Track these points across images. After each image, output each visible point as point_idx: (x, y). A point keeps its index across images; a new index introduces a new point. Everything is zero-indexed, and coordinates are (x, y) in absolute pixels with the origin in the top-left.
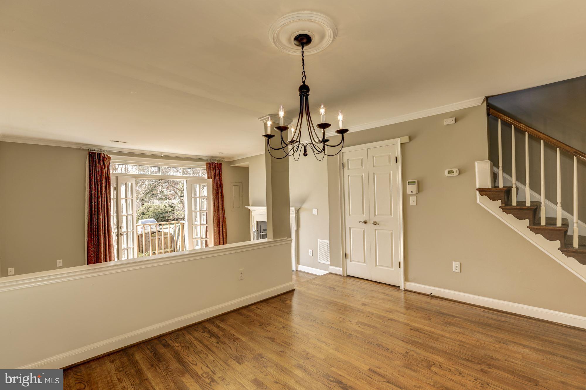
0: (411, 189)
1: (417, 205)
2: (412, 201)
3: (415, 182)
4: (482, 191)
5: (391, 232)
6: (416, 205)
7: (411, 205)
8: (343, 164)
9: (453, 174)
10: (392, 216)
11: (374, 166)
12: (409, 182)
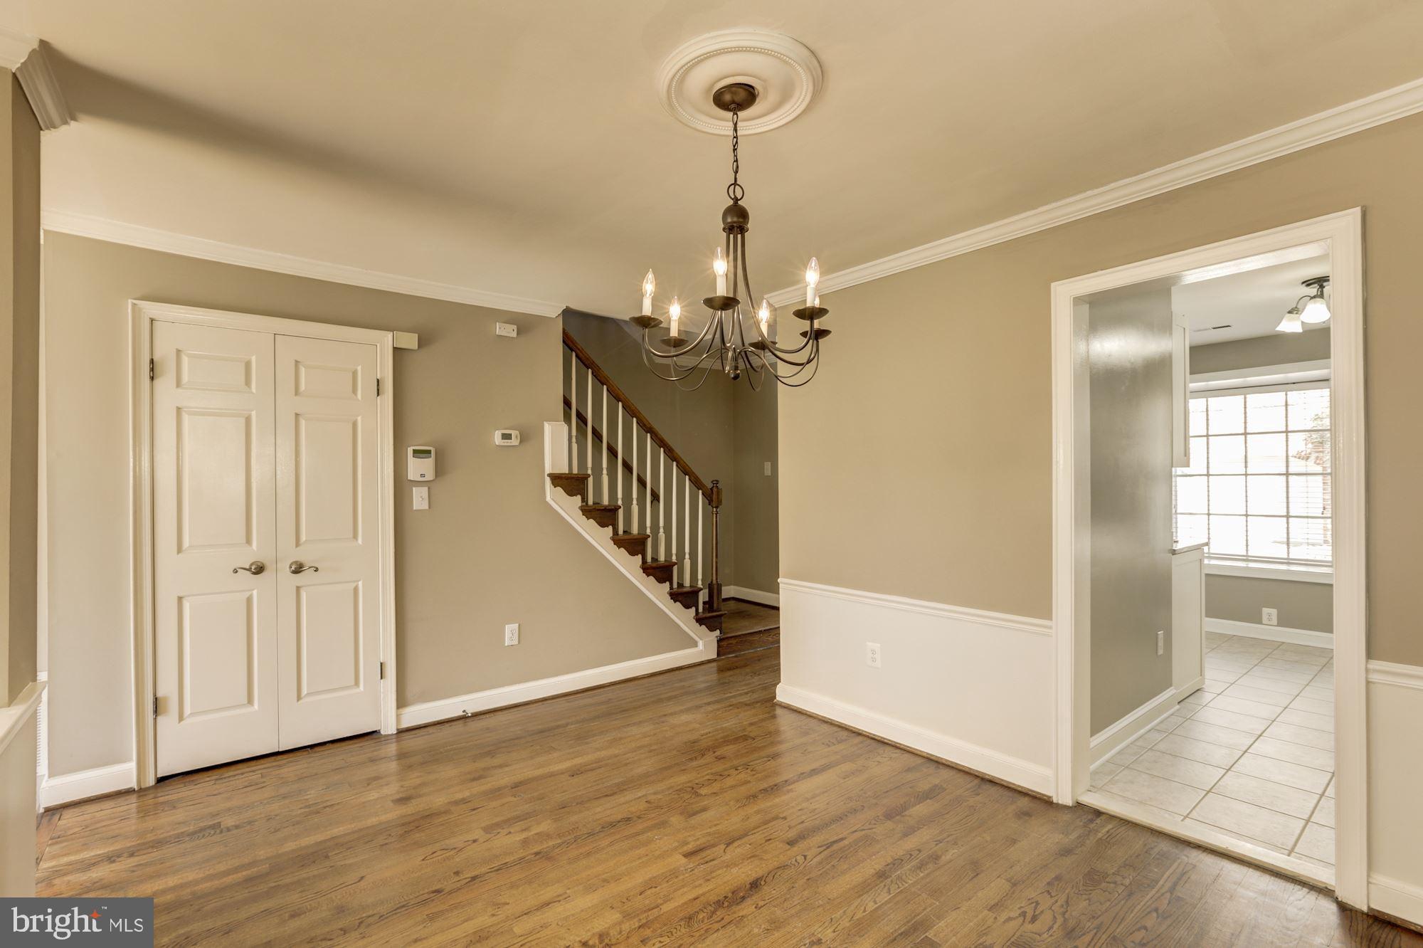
0: (418, 468)
1: (429, 508)
2: (419, 499)
3: (429, 452)
4: (557, 479)
5: (354, 585)
6: (427, 508)
7: (414, 509)
8: (152, 361)
9: (509, 441)
10: (357, 540)
11: (297, 392)
12: (415, 452)
